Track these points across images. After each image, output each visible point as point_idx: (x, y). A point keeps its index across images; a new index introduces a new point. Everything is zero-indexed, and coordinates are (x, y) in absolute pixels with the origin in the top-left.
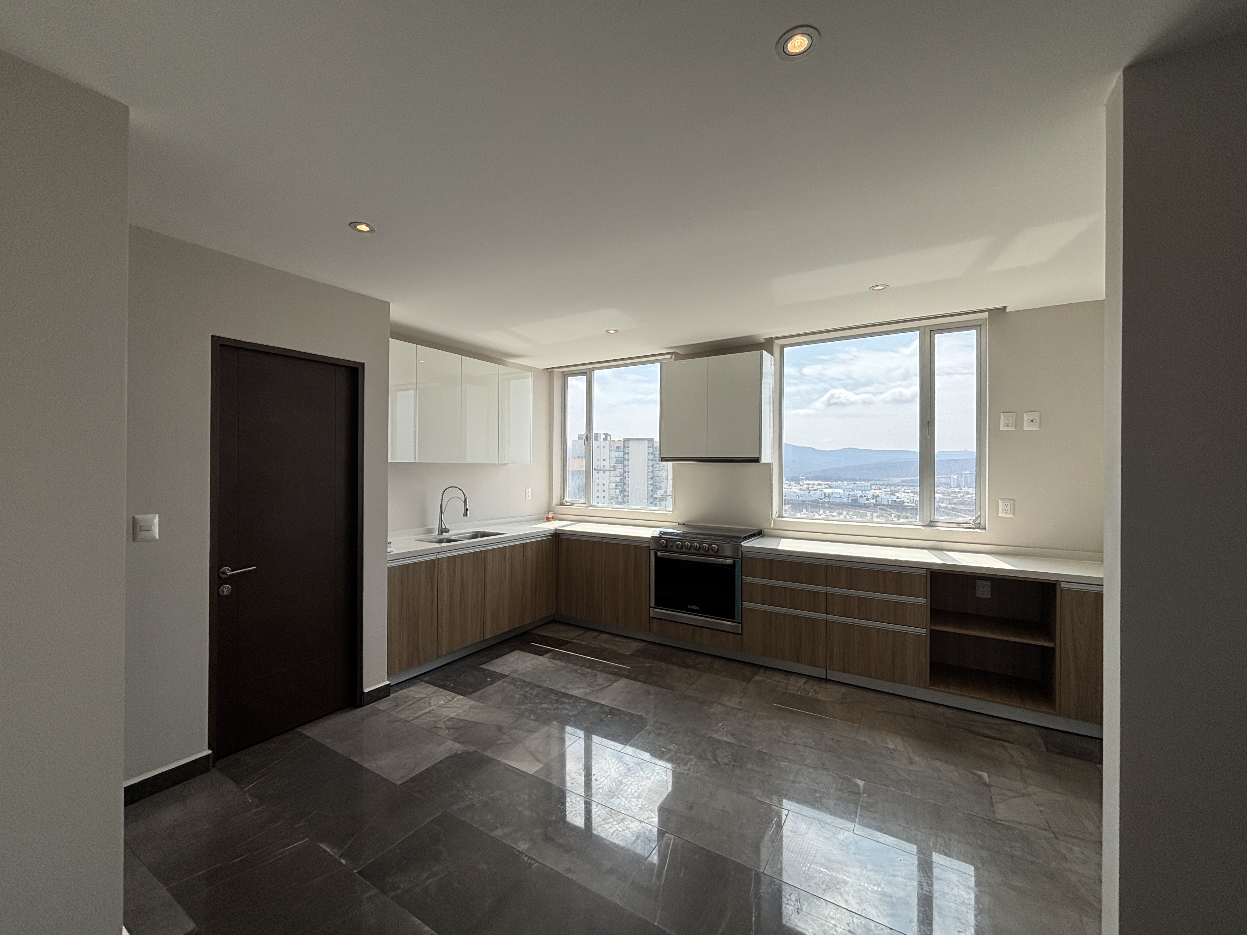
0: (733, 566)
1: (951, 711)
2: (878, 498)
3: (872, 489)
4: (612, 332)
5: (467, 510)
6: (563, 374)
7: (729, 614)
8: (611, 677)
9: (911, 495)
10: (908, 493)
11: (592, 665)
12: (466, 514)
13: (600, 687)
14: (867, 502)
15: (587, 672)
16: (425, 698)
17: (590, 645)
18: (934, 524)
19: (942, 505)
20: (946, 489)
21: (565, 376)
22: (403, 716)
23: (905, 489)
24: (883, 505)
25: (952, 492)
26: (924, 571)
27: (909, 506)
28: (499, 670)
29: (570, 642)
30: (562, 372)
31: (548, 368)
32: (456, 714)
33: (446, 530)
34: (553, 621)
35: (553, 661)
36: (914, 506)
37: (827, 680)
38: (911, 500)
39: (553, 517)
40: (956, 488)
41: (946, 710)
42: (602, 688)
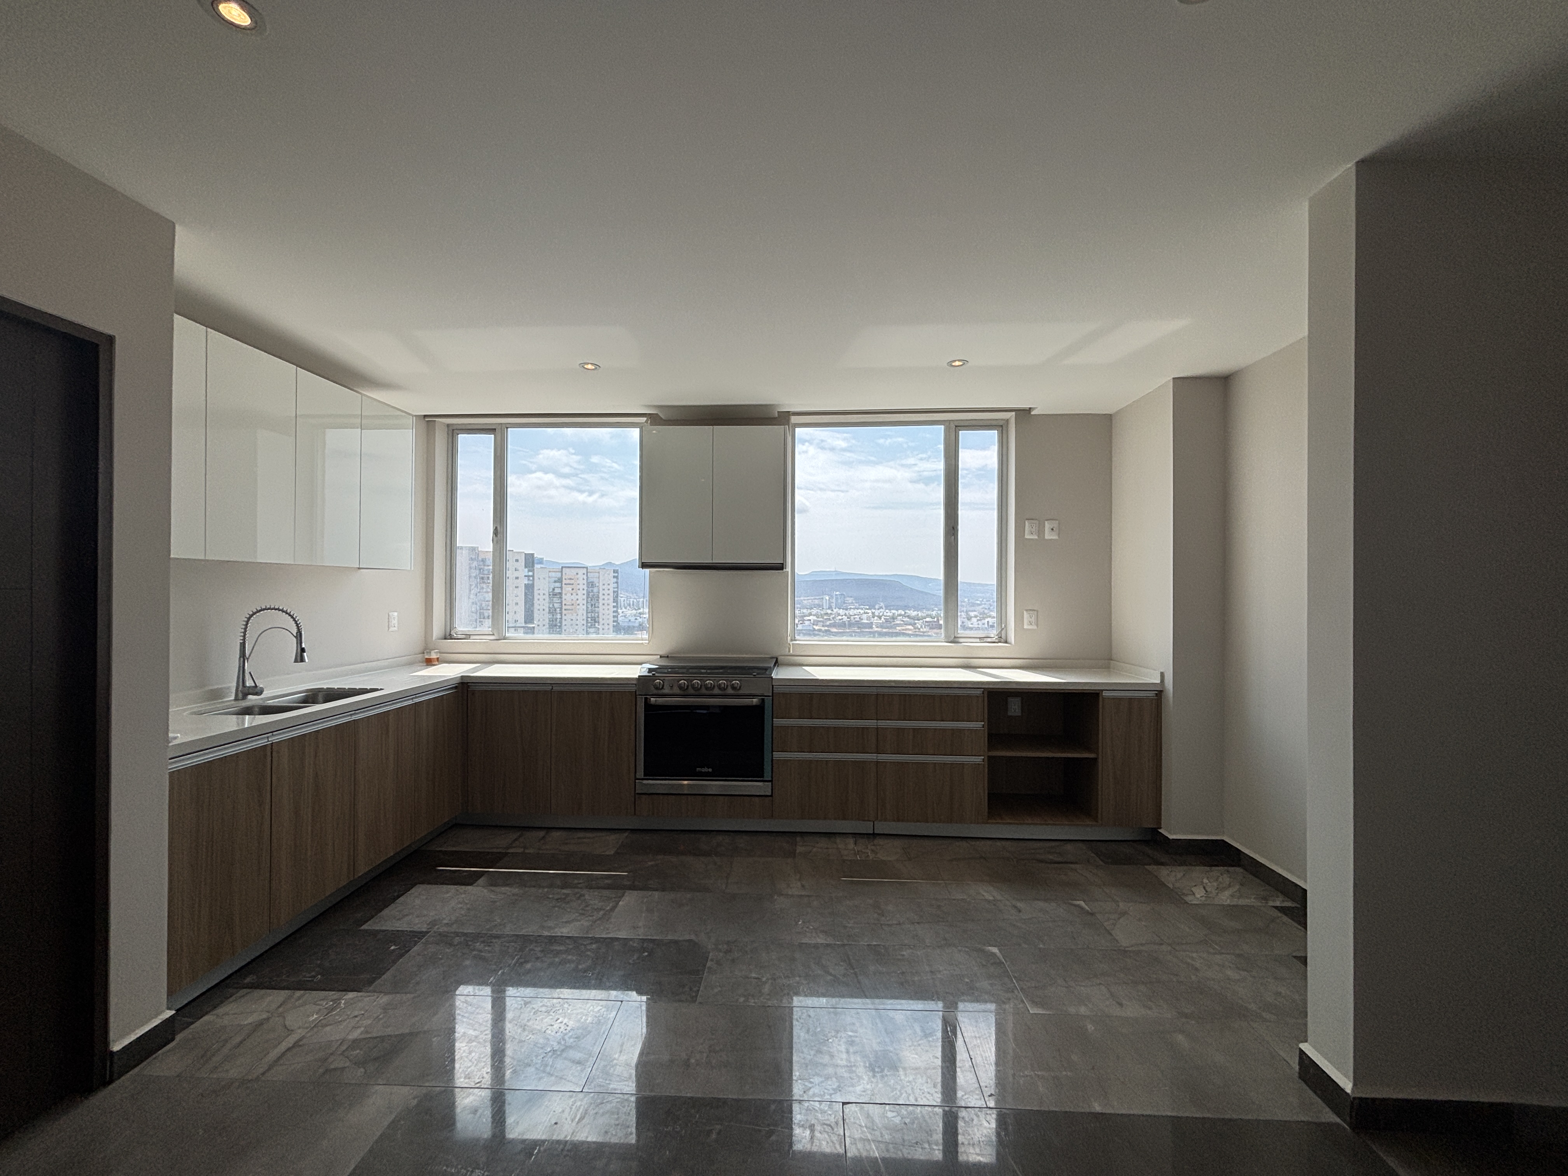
0: (760, 708)
1: (1008, 843)
4: (590, 367)
5: (303, 650)
6: (451, 428)
7: (755, 772)
8: (606, 893)
11: (566, 883)
12: (300, 658)
13: (601, 913)
15: (564, 894)
16: (268, 1019)
17: (541, 852)
18: (957, 640)
19: (816, 628)
20: (819, 611)
21: (453, 432)
22: (234, 1073)
25: (825, 614)
26: (979, 692)
28: (402, 925)
29: (506, 854)
30: (448, 425)
31: (425, 416)
32: (362, 1029)
33: (256, 690)
34: (455, 826)
35: (493, 888)
37: (874, 835)
39: (438, 659)
40: (828, 609)
41: (1003, 843)
42: (604, 914)
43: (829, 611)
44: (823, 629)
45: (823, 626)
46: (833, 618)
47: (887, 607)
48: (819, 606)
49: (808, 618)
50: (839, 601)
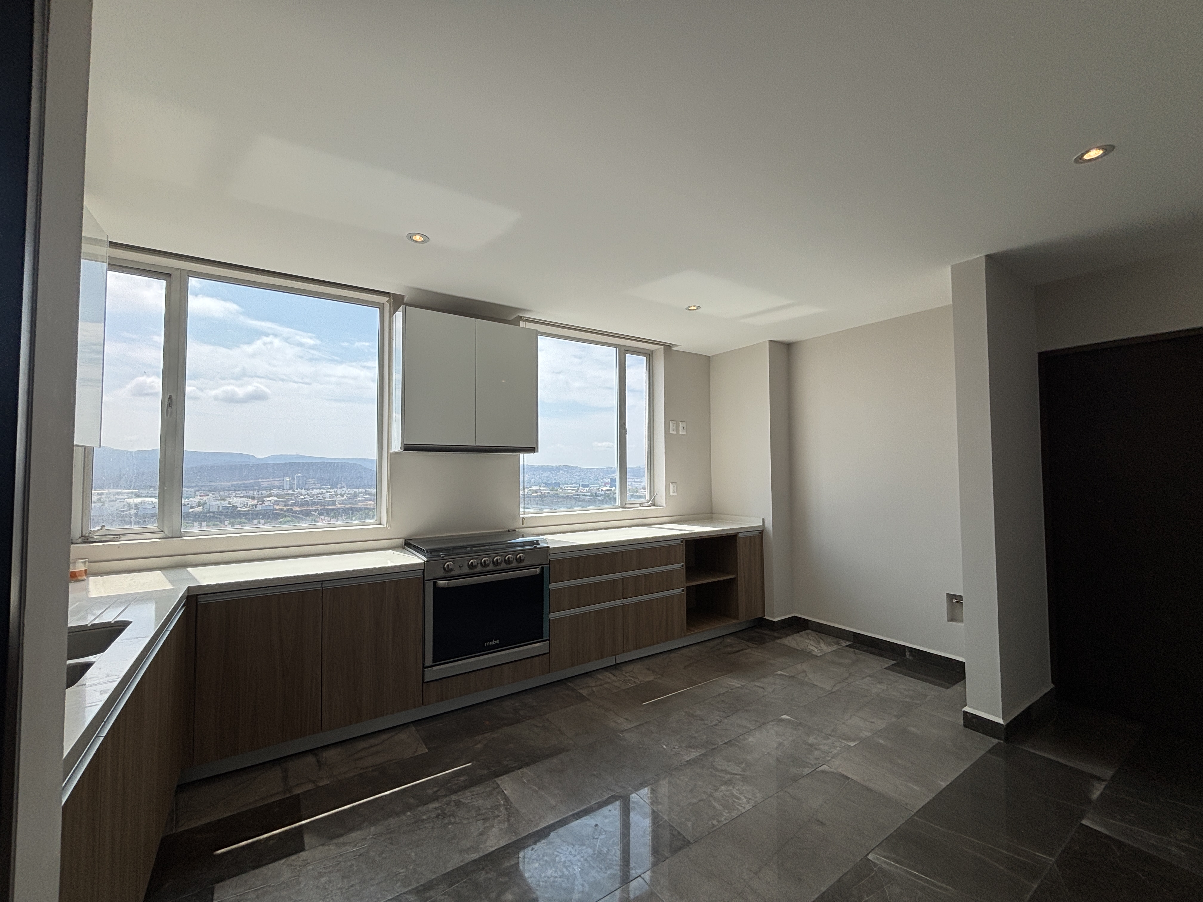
1: (698, 646)
2: (205, 505)
3: (197, 496)
4: (418, 238)
7: (536, 635)
9: (245, 499)
10: (241, 497)
14: (191, 510)
18: (626, 506)
19: (278, 508)
20: (279, 492)
23: (237, 494)
24: (214, 512)
25: (286, 494)
26: (680, 542)
27: (242, 511)
36: (248, 511)
37: (618, 665)
38: (244, 505)
39: (86, 571)
40: (289, 490)
41: (695, 647)
43: (290, 492)
44: (285, 508)
45: (285, 506)
46: (295, 498)
47: (349, 486)
48: (280, 487)
49: (268, 499)
50: (301, 482)
